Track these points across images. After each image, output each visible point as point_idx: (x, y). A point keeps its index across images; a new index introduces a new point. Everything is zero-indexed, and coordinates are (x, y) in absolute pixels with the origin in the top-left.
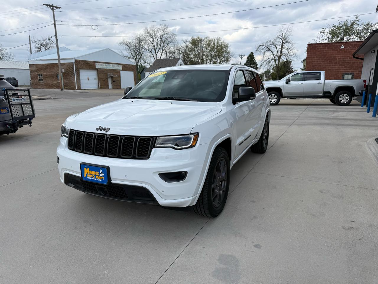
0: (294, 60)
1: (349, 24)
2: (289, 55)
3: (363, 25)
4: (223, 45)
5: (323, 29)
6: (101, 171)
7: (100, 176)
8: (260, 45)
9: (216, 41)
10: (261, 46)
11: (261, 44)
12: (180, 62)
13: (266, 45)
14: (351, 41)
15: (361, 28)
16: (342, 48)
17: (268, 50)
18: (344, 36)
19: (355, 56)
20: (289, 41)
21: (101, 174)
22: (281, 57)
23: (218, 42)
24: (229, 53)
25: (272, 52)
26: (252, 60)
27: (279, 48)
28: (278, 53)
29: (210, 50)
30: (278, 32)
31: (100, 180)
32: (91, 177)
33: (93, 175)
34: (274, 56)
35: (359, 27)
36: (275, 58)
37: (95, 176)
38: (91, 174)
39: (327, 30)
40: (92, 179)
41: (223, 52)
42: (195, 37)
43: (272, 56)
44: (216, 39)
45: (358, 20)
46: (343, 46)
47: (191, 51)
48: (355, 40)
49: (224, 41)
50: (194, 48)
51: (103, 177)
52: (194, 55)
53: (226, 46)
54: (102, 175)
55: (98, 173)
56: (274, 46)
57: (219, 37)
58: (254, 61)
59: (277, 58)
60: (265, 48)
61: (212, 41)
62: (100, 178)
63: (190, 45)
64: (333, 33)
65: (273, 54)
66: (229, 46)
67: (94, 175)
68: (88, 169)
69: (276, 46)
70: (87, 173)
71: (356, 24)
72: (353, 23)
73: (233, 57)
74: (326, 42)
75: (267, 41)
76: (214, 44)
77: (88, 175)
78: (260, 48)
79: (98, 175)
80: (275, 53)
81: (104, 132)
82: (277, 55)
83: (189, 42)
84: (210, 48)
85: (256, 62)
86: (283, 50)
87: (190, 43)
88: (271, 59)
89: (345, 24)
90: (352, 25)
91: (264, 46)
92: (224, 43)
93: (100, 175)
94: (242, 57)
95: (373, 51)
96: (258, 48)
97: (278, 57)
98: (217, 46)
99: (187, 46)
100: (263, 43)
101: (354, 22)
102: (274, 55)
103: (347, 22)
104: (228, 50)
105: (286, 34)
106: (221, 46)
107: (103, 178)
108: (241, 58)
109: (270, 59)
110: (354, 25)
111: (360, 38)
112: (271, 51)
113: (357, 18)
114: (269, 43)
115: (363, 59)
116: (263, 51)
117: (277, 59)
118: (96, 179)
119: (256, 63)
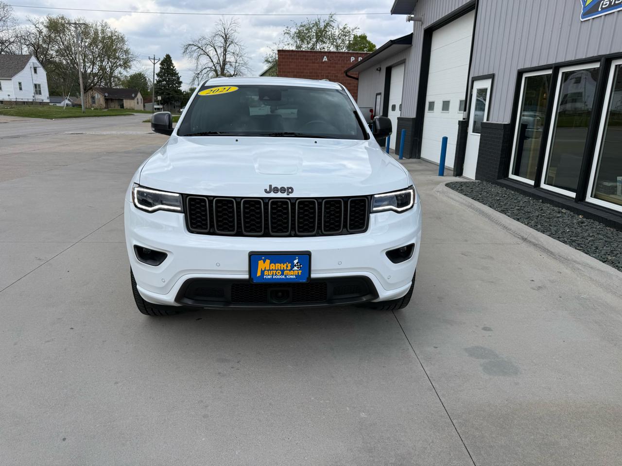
0: (246, 73)
1: (322, 25)
2: (237, 64)
3: (339, 28)
4: (115, 37)
5: (287, 27)
6: (296, 262)
7: (294, 270)
8: (190, 45)
9: (100, 28)
10: (191, 47)
11: (192, 43)
12: (33, 63)
13: (200, 45)
14: (326, 50)
15: (337, 33)
16: (324, 60)
17: (204, 54)
18: (317, 42)
19: (348, 74)
20: (236, 42)
21: (296, 266)
22: (226, 67)
23: (103, 32)
24: (127, 52)
25: (210, 58)
26: (169, 68)
27: (220, 51)
28: (219, 59)
29: (91, 44)
30: (216, 25)
31: (292, 277)
32: (273, 275)
33: (278, 270)
34: (214, 65)
35: (334, 30)
36: (215, 67)
37: (283, 271)
38: (273, 270)
39: (293, 30)
40: (274, 277)
41: (115, 50)
42: (54, 16)
43: (211, 65)
44: (99, 24)
45: (332, 19)
46: (325, 57)
47: (50, 42)
48: (331, 49)
49: (116, 30)
50: (56, 36)
51: (300, 270)
52: (57, 52)
53: (122, 40)
54: (298, 268)
55: (289, 265)
56: (212, 48)
57: (104, 22)
58: (172, 70)
59: (218, 68)
60: (199, 49)
61: (92, 27)
62: (292, 273)
63: (45, 31)
64: (301, 36)
65: (212, 61)
66: (126, 39)
67: (281, 270)
68: (268, 261)
69: (215, 49)
70: (263, 270)
71: (331, 25)
72: (328, 25)
73: (134, 60)
74: (294, 48)
75: (200, 37)
76: (96, 33)
77: (266, 273)
78: (189, 50)
79: (289, 268)
80: (215, 61)
81: (285, 195)
82: (217, 63)
83: (42, 23)
84: (88, 40)
85: (177, 72)
86: (228, 56)
87: (45, 26)
88: (210, 69)
89: (316, 24)
90: (325, 27)
91: (195, 46)
92: (116, 34)
93: (294, 268)
94: (156, 61)
95: (379, 69)
96: (187, 48)
97: (220, 66)
98: (104, 38)
99: (40, 32)
100: (194, 40)
101: (329, 23)
102: (215, 63)
103: (319, 22)
104: (125, 48)
105: (230, 29)
106: (110, 38)
107: (300, 272)
108: (154, 64)
109: (208, 69)
110: (329, 27)
111: (337, 47)
112: (208, 55)
113: (331, 17)
114: (204, 42)
115: (357, 79)
116: (195, 55)
117: (220, 69)
118: (284, 277)
119: (177, 74)
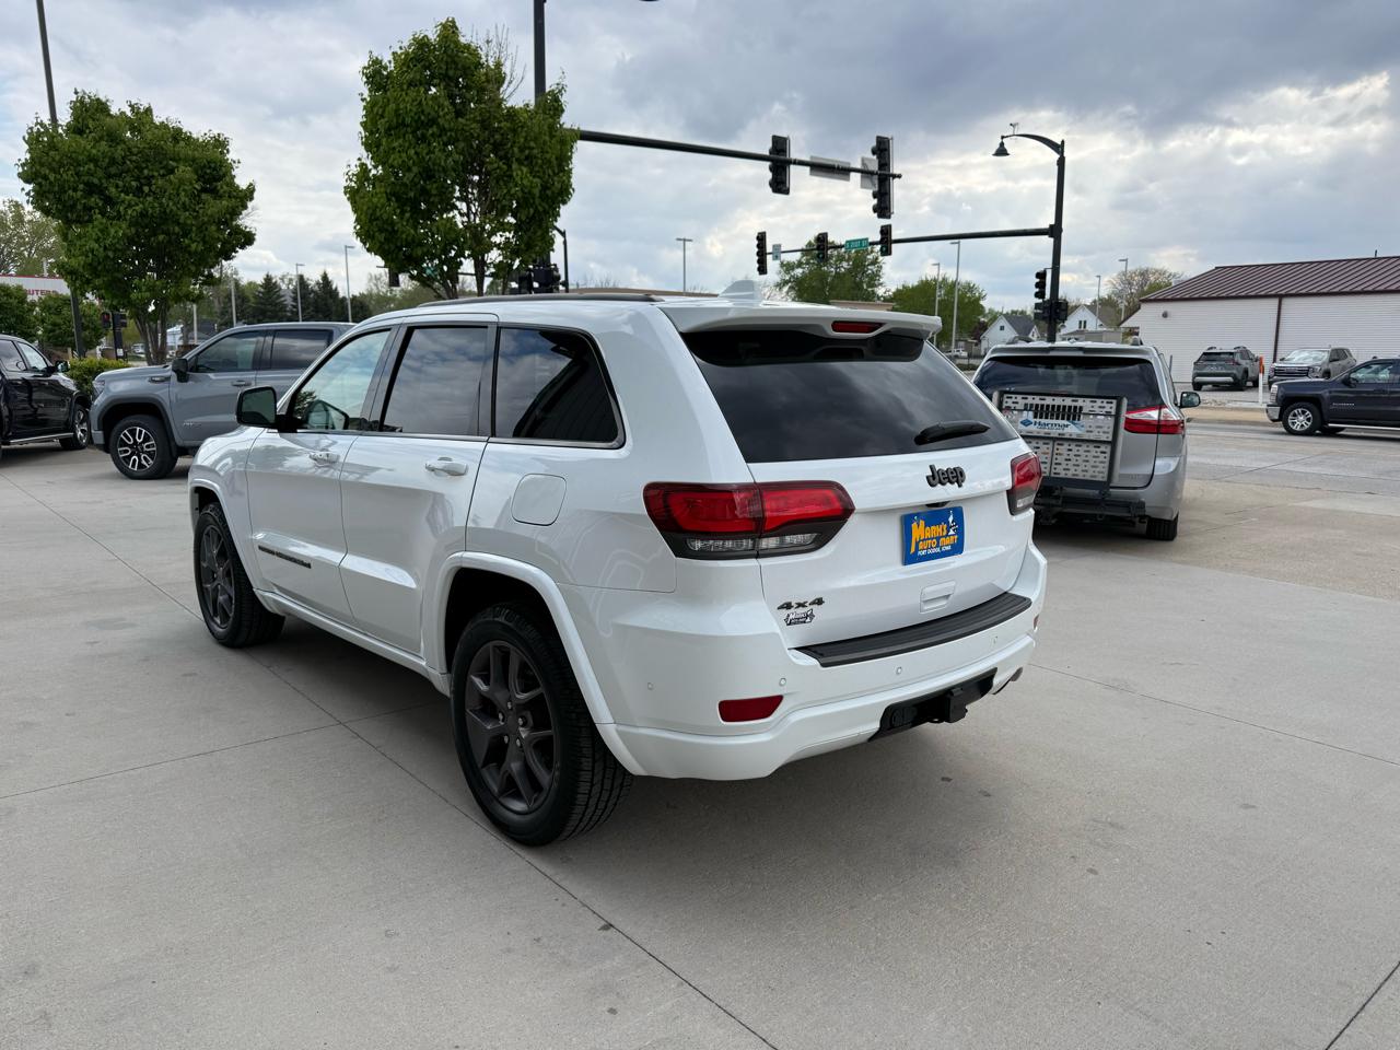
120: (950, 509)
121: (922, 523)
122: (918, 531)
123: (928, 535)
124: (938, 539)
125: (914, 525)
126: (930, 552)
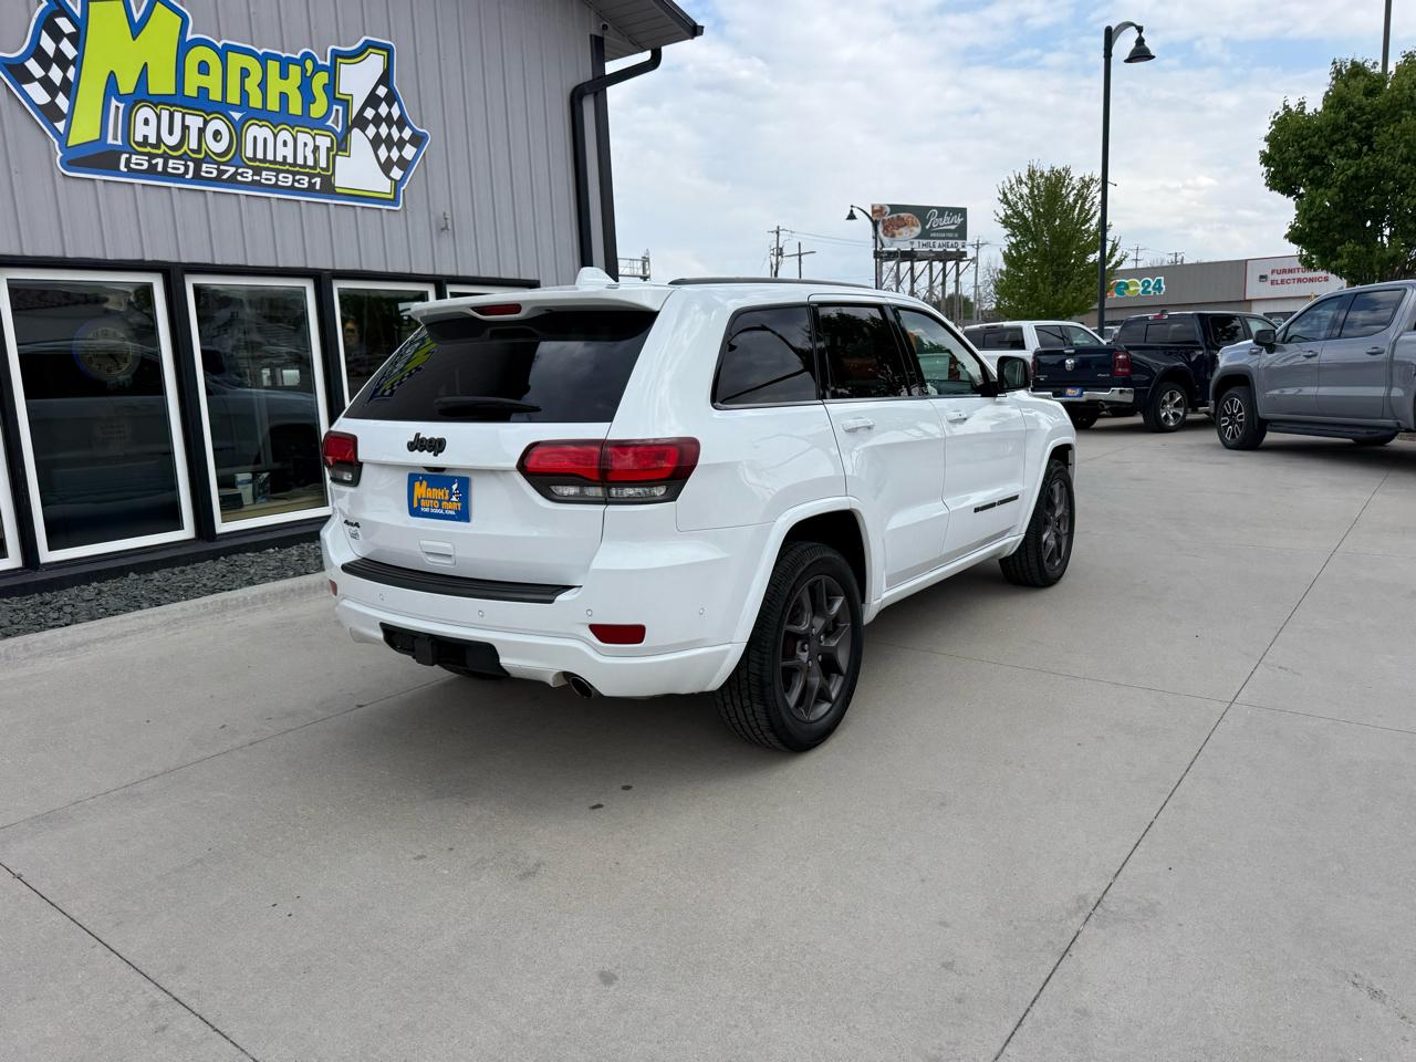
120: (456, 477)
121: (425, 483)
122: (421, 490)
123: (429, 495)
124: (440, 501)
125: (417, 484)
126: (432, 511)
